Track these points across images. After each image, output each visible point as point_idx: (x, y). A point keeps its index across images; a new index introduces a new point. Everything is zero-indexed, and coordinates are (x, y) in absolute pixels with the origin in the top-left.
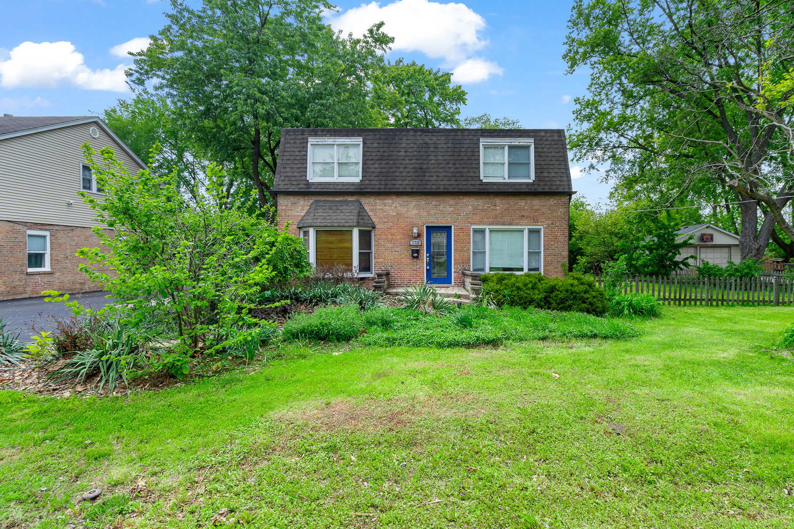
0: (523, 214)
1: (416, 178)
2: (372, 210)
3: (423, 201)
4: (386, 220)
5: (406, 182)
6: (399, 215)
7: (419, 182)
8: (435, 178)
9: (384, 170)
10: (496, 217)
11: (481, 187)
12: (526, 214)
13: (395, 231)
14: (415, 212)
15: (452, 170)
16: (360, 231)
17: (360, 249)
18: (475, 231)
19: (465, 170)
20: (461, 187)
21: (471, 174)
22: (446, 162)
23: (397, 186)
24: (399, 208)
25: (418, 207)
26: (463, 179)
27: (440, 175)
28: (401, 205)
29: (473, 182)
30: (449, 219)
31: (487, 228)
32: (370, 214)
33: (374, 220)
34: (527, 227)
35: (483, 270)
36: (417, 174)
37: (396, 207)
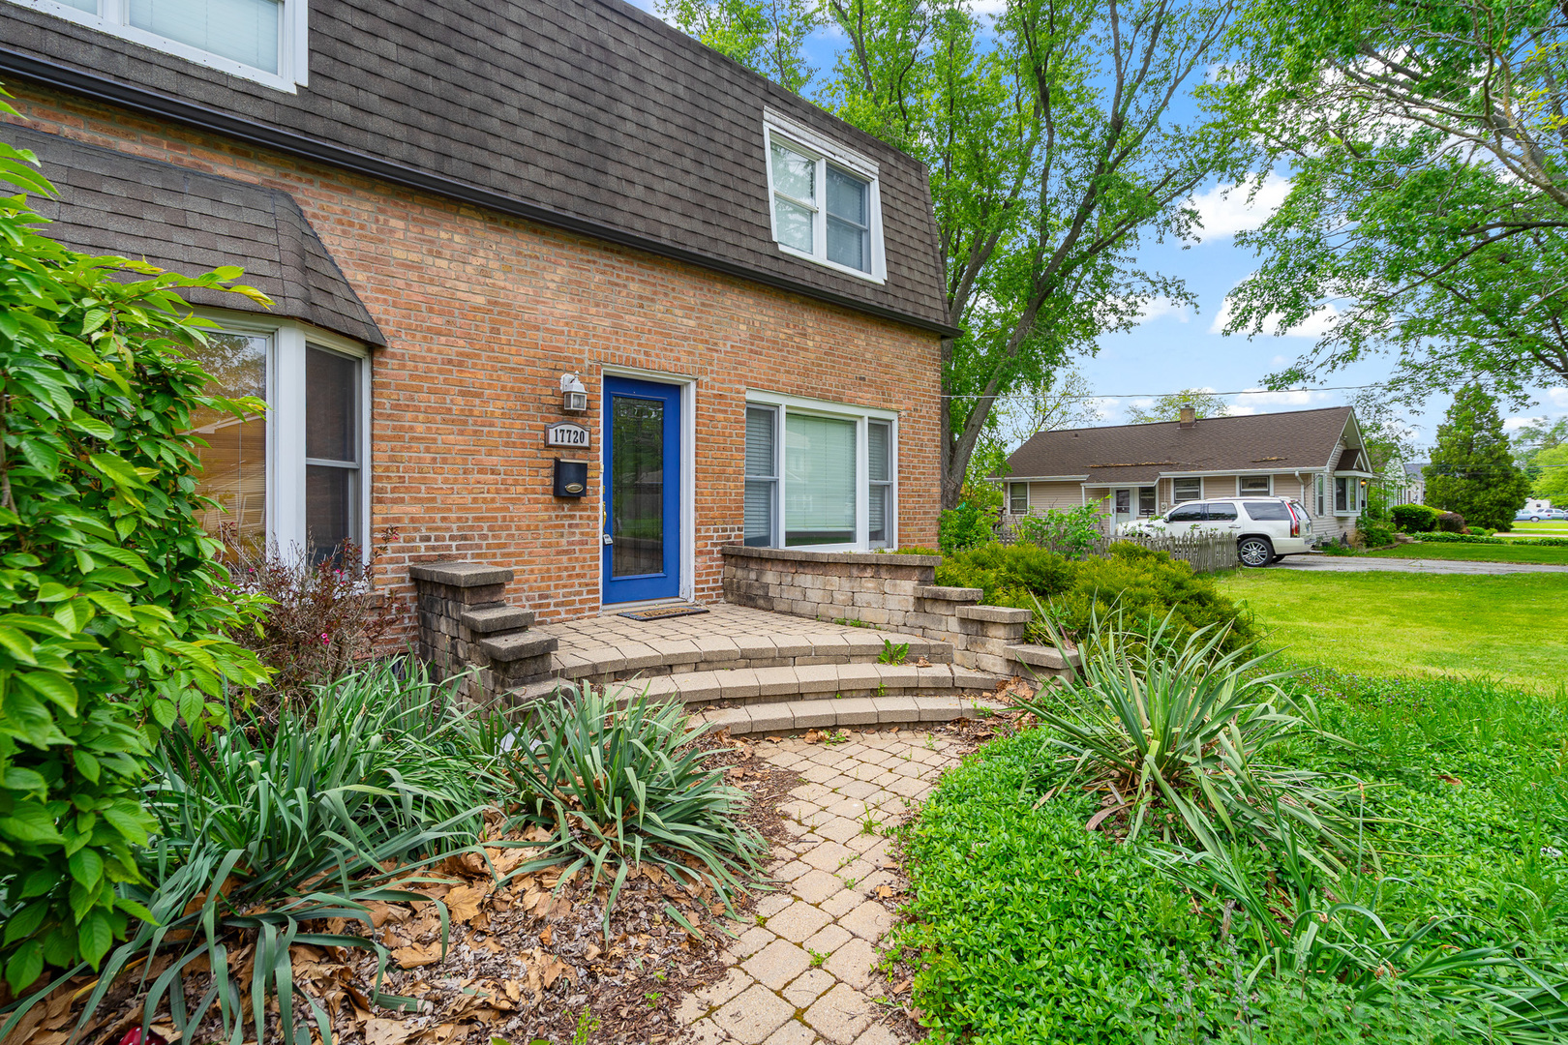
0: (862, 372)
1: (573, 170)
2: (364, 262)
3: (598, 273)
4: (438, 321)
5: (532, 173)
6: (499, 311)
7: (585, 190)
8: (639, 191)
9: (428, 84)
10: (806, 373)
11: (777, 266)
12: (869, 375)
13: (482, 376)
14: (565, 307)
15: (692, 181)
16: (313, 353)
17: (309, 454)
18: (752, 410)
19: (729, 196)
20: (722, 249)
21: (748, 215)
22: (675, 146)
23: (496, 179)
24: (499, 279)
25: (577, 291)
26: (726, 224)
27: (657, 185)
28: (507, 269)
29: (754, 245)
30: (684, 357)
31: (784, 402)
32: (355, 275)
33: (376, 310)
34: (867, 413)
35: (765, 541)
36: (576, 154)
37: (484, 272)
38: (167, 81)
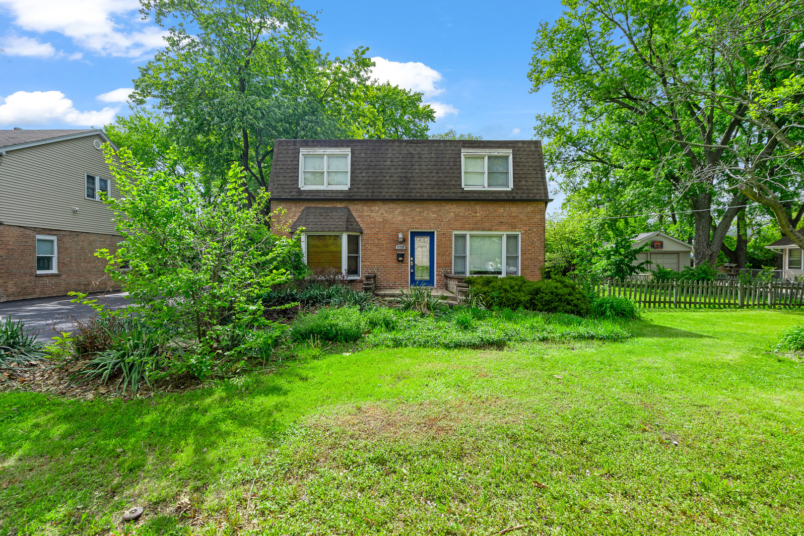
0: (501, 220)
1: (401, 186)
2: (360, 217)
3: (408, 208)
4: (373, 226)
5: (392, 190)
6: (385, 221)
7: (404, 190)
8: (419, 186)
9: (371, 179)
10: (476, 223)
11: (463, 195)
12: (504, 221)
13: (381, 236)
14: (400, 218)
15: (435, 179)
16: (349, 236)
17: (349, 253)
18: (456, 236)
19: (448, 179)
20: (443, 194)
21: (453, 183)
22: (430, 171)
23: (383, 194)
24: (385, 215)
25: (403, 214)
26: (446, 187)
27: (424, 183)
28: (387, 212)
29: (455, 190)
30: (432, 225)
31: (468, 233)
32: (358, 220)
33: (361, 225)
34: (505, 233)
35: (464, 273)
36: (402, 182)
37: (382, 214)
38: (330, 194)
